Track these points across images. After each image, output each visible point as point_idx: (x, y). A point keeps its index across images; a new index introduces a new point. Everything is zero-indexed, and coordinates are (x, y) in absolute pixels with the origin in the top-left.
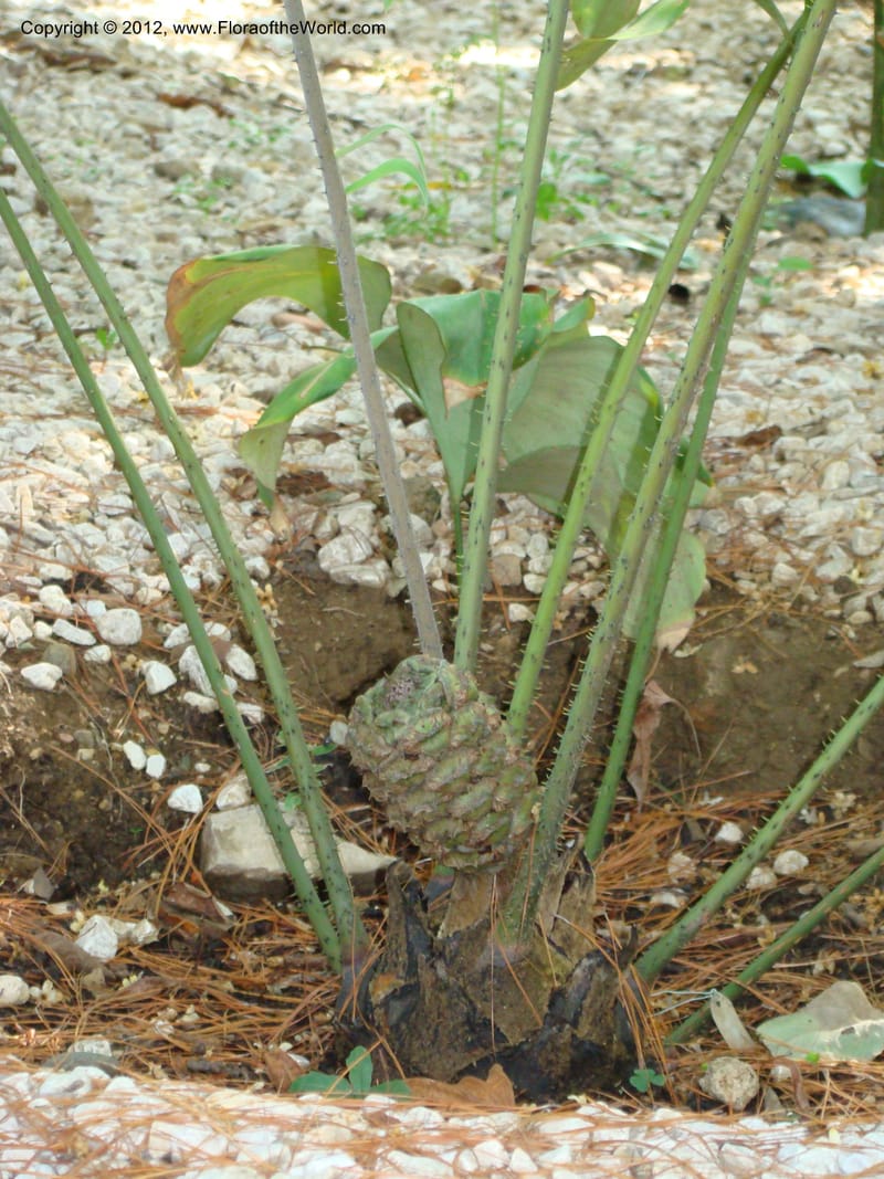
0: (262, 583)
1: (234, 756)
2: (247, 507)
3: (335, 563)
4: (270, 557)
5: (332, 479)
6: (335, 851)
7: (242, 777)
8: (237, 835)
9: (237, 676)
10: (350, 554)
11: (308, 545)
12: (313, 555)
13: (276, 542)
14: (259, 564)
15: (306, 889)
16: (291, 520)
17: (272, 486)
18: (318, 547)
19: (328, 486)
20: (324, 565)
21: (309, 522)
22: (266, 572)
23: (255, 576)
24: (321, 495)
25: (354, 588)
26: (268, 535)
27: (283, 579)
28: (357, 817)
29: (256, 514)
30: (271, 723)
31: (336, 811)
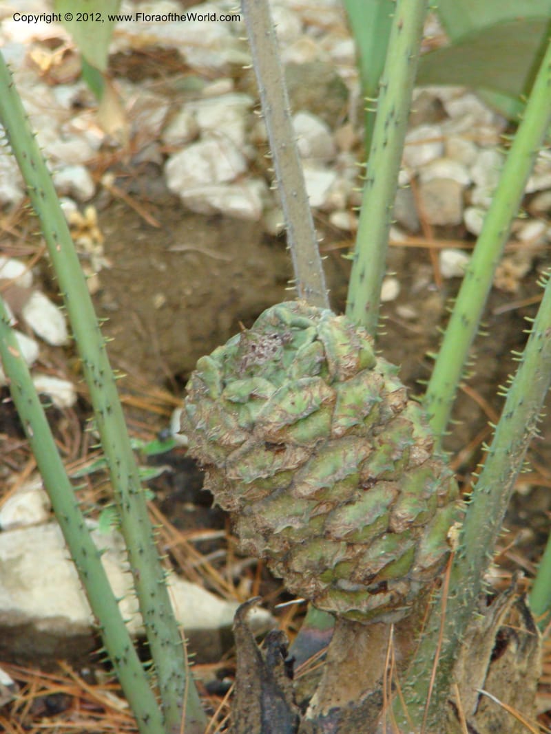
0: (81, 204)
1: (27, 454)
2: (65, 95)
3: (190, 181)
4: (96, 169)
5: (192, 58)
6: (163, 586)
7: (37, 484)
8: (27, 567)
9: (39, 339)
10: (212, 170)
11: (152, 154)
12: (157, 169)
13: (105, 147)
14: (79, 178)
15: (119, 644)
16: (129, 116)
17: (102, 64)
18: (166, 157)
19: (186, 69)
20: (174, 184)
21: (155, 119)
22: (87, 189)
23: (71, 194)
24: (173, 82)
25: (216, 218)
26: (96, 135)
27: (113, 201)
28: (204, 548)
29: (78, 106)
30: (83, 407)
31: (177, 539)
